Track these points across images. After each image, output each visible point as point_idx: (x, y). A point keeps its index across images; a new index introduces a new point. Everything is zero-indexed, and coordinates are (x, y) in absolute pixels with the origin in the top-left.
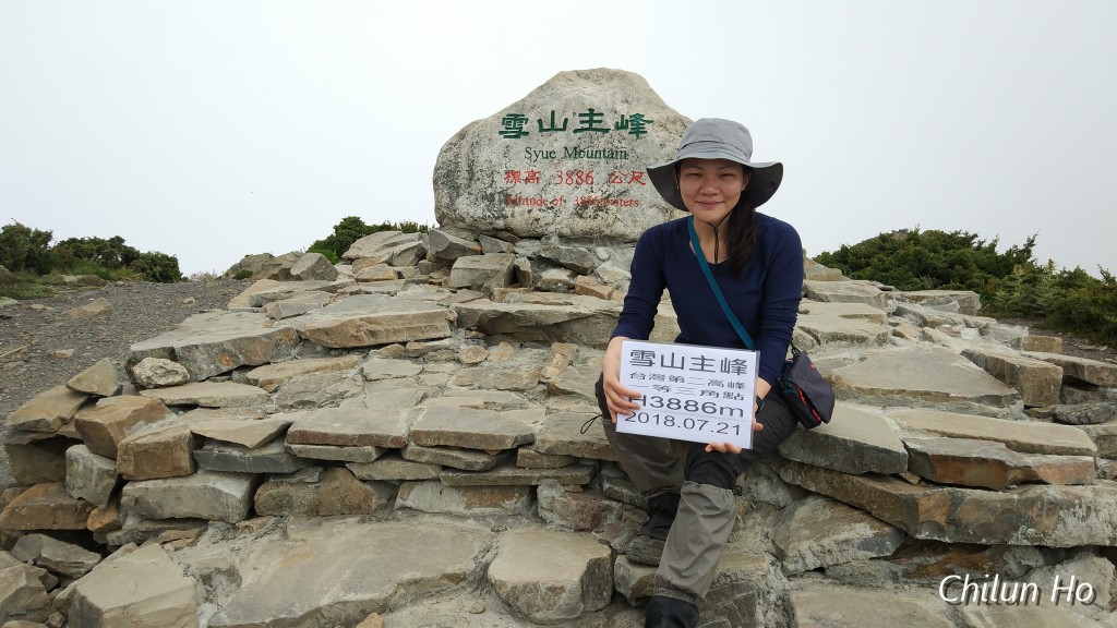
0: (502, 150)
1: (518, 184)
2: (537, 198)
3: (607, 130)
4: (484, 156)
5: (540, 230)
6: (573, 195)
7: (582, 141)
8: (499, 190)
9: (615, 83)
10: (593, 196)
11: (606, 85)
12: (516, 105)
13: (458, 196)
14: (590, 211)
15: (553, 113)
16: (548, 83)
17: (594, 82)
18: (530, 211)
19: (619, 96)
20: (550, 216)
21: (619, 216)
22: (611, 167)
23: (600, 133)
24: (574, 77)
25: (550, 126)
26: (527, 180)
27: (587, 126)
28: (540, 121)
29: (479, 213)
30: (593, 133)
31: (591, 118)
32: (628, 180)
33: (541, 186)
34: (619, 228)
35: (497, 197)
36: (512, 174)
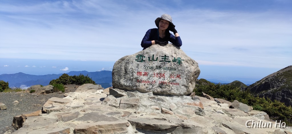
0: (136, 65)
1: (141, 76)
2: (147, 81)
3: (170, 62)
4: (130, 66)
6: (158, 80)
7: (162, 64)
8: (135, 77)
10: (165, 81)
13: (121, 79)
15: (153, 55)
18: (144, 85)
20: (151, 87)
21: (173, 88)
22: (171, 72)
23: (167, 62)
25: (152, 59)
26: (144, 75)
27: (164, 60)
28: (149, 58)
29: (128, 84)
30: (165, 62)
31: (165, 58)
32: (176, 77)
33: (148, 77)
34: (173, 92)
35: (134, 80)
36: (139, 73)
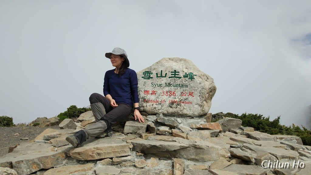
0: (143, 83)
1: (148, 95)
3: (180, 78)
5: (156, 112)
6: (168, 99)
7: (172, 81)
8: (141, 97)
9: (182, 62)
10: (176, 100)
11: (179, 63)
12: (148, 68)
14: (174, 105)
15: (162, 71)
16: (159, 61)
17: (176, 61)
18: (153, 105)
19: (184, 66)
20: (160, 106)
21: (185, 107)
22: (182, 90)
23: (178, 79)
24: (168, 60)
25: (160, 75)
26: (152, 94)
27: (173, 76)
28: (157, 74)
31: (175, 74)
32: (188, 95)
33: (157, 96)
34: (185, 112)
35: (141, 100)
36: (146, 92)
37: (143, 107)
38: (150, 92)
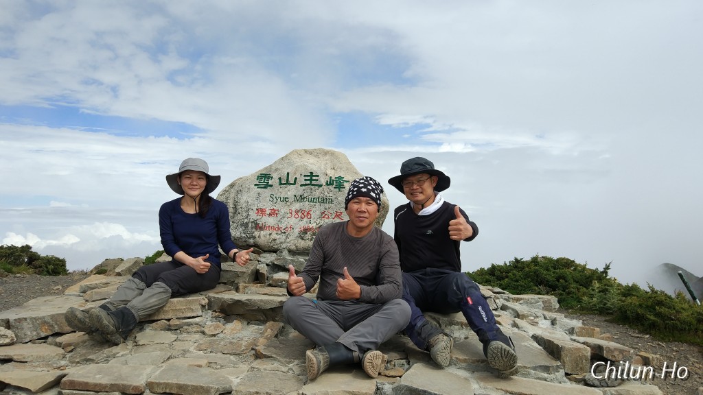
0: (256, 195)
2: (276, 226)
3: (321, 186)
4: (244, 199)
5: (276, 247)
6: (298, 224)
8: (252, 220)
9: (327, 157)
10: (311, 226)
11: (322, 159)
12: (266, 168)
14: (308, 235)
15: (288, 174)
16: (286, 156)
17: (315, 156)
18: (270, 234)
19: (329, 165)
20: (283, 237)
22: (322, 208)
23: (317, 187)
24: (302, 153)
25: (286, 182)
26: (270, 214)
27: (309, 182)
28: (280, 179)
29: (238, 235)
30: (312, 187)
32: (333, 217)
33: (279, 219)
35: (250, 225)
36: (261, 211)
37: (254, 238)
38: (268, 212)
